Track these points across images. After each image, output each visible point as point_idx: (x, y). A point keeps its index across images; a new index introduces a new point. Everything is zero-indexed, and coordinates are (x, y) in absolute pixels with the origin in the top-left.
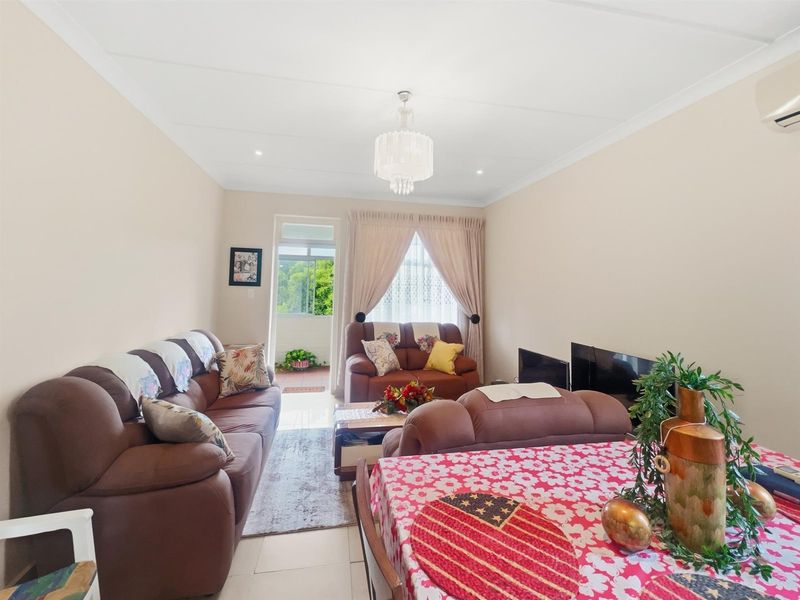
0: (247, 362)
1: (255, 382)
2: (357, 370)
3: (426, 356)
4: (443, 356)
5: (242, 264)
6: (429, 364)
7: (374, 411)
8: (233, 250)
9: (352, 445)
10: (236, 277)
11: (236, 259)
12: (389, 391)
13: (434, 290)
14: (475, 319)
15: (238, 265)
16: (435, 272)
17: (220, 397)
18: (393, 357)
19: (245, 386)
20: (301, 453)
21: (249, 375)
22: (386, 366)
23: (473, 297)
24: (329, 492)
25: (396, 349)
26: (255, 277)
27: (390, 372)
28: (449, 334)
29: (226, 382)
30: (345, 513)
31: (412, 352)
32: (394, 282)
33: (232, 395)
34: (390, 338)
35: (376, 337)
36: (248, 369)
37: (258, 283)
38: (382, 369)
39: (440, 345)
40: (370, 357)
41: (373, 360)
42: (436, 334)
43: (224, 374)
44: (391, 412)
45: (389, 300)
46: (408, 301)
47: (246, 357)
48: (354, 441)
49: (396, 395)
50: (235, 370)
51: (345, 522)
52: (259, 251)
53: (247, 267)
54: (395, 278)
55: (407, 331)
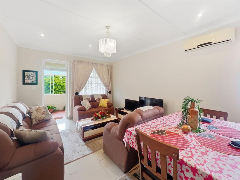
0: (42, 112)
1: (46, 118)
2: (79, 110)
3: (99, 103)
4: (104, 103)
5: (28, 77)
6: (100, 105)
7: (91, 120)
8: (24, 71)
9: (87, 131)
10: (26, 81)
11: (26, 74)
12: (95, 114)
13: (99, 85)
14: (110, 92)
15: (27, 77)
16: (99, 80)
17: (32, 125)
18: (90, 105)
19: (42, 120)
20: (66, 137)
21: (43, 116)
22: (89, 107)
23: (109, 86)
24: (82, 145)
25: (90, 102)
26: (35, 81)
27: (90, 109)
28: (104, 97)
29: (34, 120)
30: (91, 150)
31: (94, 103)
32: (87, 83)
33: (37, 124)
34: (88, 99)
35: (83, 99)
36: (43, 114)
37: (36, 83)
38: (87, 109)
39: (102, 100)
40: (83, 105)
41: (84, 106)
42: (101, 97)
43: (33, 117)
44: (96, 120)
45: (86, 88)
46: (92, 88)
47: (41, 110)
48: (87, 130)
49: (98, 115)
50: (38, 115)
51: (92, 152)
52: (36, 72)
53: (31, 78)
54: (88, 81)
55: (92, 97)
